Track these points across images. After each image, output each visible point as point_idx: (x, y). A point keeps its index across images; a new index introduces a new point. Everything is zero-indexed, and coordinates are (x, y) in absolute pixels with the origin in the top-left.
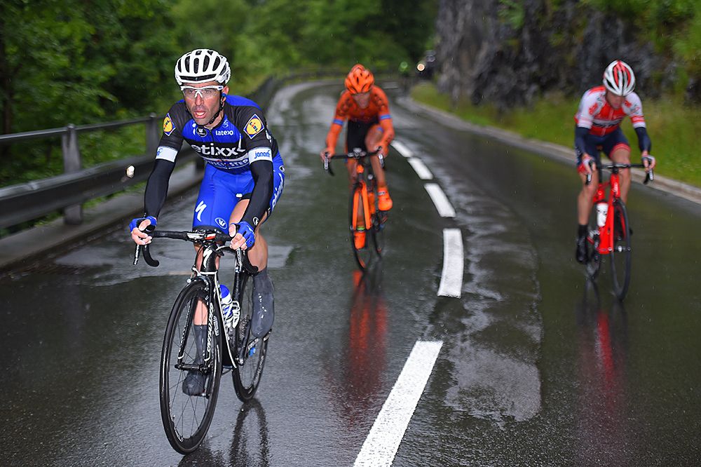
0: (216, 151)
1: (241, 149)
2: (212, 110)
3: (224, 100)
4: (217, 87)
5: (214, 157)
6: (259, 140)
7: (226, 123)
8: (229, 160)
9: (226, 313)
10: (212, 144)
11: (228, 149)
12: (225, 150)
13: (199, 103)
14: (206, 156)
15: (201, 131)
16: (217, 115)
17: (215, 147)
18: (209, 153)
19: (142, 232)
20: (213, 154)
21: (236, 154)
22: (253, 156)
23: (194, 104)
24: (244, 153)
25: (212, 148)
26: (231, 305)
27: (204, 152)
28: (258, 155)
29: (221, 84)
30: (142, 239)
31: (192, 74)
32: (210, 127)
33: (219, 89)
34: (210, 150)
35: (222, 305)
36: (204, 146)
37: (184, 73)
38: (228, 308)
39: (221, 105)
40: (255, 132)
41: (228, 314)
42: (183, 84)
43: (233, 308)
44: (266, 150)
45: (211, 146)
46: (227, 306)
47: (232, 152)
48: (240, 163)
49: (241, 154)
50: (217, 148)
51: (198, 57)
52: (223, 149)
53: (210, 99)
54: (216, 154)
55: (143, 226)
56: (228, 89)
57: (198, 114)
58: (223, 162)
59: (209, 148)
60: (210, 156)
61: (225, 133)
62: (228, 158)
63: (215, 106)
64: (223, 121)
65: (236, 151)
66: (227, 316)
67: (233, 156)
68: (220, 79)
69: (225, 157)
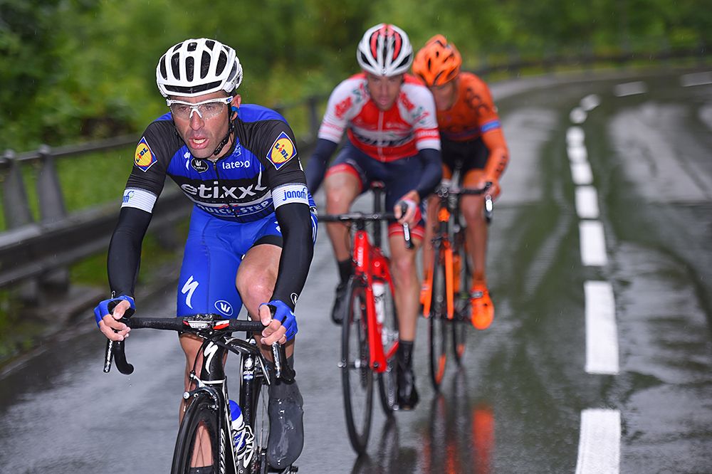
0: (222, 192)
1: (261, 187)
2: (217, 134)
3: (235, 116)
4: (223, 100)
5: (218, 201)
6: (290, 173)
7: (238, 150)
8: (240, 205)
9: (237, 444)
10: (216, 183)
11: (242, 189)
12: (237, 190)
13: (196, 126)
14: (205, 200)
15: (198, 164)
16: (225, 141)
17: (220, 186)
18: (210, 196)
19: (118, 321)
20: (216, 196)
21: (252, 194)
22: (280, 196)
23: (188, 127)
24: (265, 191)
25: (216, 189)
26: (244, 432)
27: (202, 195)
28: (288, 195)
29: (230, 94)
30: (116, 331)
31: (183, 82)
32: (215, 159)
33: (226, 103)
34: (212, 192)
35: (232, 432)
36: (203, 186)
37: (172, 81)
38: (240, 435)
39: (230, 125)
40: (284, 160)
41: (239, 445)
42: (170, 97)
43: (246, 436)
44: (299, 188)
45: (213, 186)
46: (238, 433)
47: (246, 191)
48: (257, 208)
49: (260, 194)
50: (224, 188)
51: (192, 54)
52: (233, 189)
53: (213, 118)
54: (222, 196)
55: (119, 313)
56: (239, 100)
57: (194, 141)
58: (230, 208)
59: (210, 189)
60: (211, 200)
61: (237, 164)
62: (241, 201)
63: (221, 129)
64: (233, 147)
65: (252, 190)
66: (237, 449)
67: (248, 198)
68: (227, 86)
69: (235, 201)
